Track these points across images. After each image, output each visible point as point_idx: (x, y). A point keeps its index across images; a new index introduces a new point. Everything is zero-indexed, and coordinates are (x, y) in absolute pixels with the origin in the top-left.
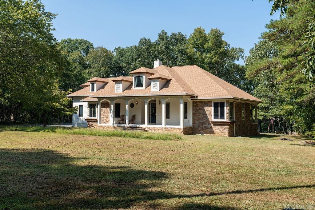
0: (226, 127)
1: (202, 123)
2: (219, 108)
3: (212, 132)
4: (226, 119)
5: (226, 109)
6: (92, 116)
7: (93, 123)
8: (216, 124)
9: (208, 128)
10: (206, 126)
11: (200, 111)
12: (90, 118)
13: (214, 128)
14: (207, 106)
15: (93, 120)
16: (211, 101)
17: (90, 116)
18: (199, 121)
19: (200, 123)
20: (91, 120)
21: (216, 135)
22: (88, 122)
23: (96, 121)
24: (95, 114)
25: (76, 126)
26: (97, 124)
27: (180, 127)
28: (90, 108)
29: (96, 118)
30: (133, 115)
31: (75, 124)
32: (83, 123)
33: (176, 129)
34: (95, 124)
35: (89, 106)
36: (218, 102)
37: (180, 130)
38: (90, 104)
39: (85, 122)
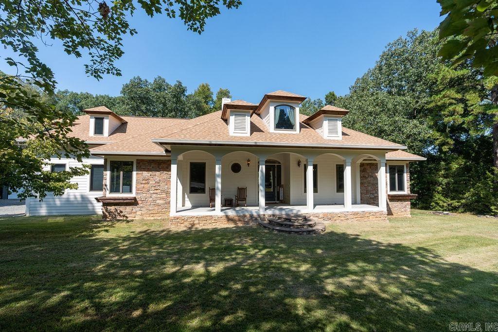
0: (407, 202)
1: (373, 198)
2: (397, 174)
3: (389, 212)
4: (406, 191)
5: (406, 176)
6: (117, 191)
7: (122, 208)
8: (392, 198)
11: (369, 179)
12: (109, 195)
13: (392, 205)
17: (112, 191)
18: (368, 196)
19: (371, 198)
21: (395, 216)
22: (105, 205)
23: (133, 202)
24: (130, 185)
25: (44, 214)
26: (134, 211)
27: (382, 210)
28: (112, 171)
29: (133, 195)
30: (238, 188)
31: (38, 209)
32: (67, 205)
33: (374, 214)
34: (129, 208)
35: (108, 167)
36: (395, 166)
37: (381, 214)
38: (111, 161)
39: (76, 202)
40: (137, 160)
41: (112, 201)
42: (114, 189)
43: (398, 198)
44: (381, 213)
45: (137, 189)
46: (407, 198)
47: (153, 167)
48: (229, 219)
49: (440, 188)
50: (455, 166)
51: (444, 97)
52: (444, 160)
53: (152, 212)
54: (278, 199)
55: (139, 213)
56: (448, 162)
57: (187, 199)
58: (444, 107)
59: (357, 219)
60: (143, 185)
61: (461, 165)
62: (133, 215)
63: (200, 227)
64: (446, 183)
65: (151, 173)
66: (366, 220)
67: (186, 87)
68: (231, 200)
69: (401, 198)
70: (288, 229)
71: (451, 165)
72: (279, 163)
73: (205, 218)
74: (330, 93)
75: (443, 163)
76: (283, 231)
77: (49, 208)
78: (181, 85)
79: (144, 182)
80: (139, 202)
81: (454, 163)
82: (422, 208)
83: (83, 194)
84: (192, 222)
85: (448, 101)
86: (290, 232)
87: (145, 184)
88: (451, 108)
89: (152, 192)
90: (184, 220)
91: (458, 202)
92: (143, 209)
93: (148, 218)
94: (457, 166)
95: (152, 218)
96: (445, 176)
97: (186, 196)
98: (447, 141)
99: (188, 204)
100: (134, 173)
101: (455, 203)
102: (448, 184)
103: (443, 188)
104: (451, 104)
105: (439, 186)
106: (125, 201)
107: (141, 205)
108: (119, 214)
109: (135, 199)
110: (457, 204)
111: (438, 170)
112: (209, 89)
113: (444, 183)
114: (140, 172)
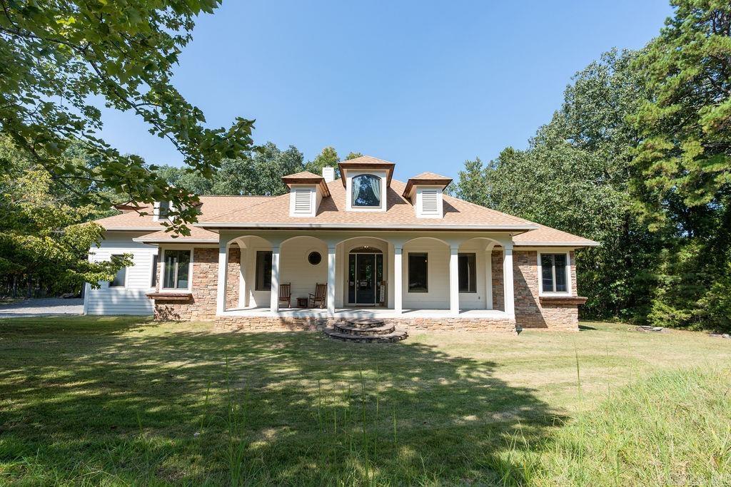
2: (554, 267)
3: (541, 324)
4: (571, 291)
5: (570, 271)
6: (172, 286)
7: (176, 307)
8: (547, 303)
9: (530, 315)
10: (524, 310)
12: (163, 291)
13: (546, 313)
14: (525, 263)
15: (176, 298)
16: (536, 252)
17: (165, 286)
20: (171, 298)
21: (550, 329)
22: (158, 302)
23: (189, 300)
24: (186, 278)
25: (101, 313)
26: (189, 310)
27: (507, 317)
28: (166, 261)
29: (188, 291)
30: (317, 285)
31: (95, 307)
32: (125, 304)
33: (495, 323)
34: (184, 307)
35: (163, 257)
36: (550, 255)
37: (506, 324)
38: (166, 251)
39: (133, 300)
40: (195, 249)
41: (166, 298)
42: (169, 283)
43: (555, 302)
44: (506, 322)
45: (194, 284)
46: (571, 302)
47: (212, 257)
48: (284, 322)
49: (663, 291)
50: (685, 255)
51: (645, 148)
52: (668, 246)
53: (210, 312)
54: (378, 301)
55: (195, 313)
56: (674, 248)
57: (251, 298)
58: (646, 164)
59: (467, 329)
60: (200, 279)
61: (694, 253)
62: (188, 316)
63: (247, 330)
64: (671, 283)
65: (210, 264)
66: (481, 331)
67: (302, 154)
68: (306, 300)
69: (559, 302)
70: (344, 336)
71: (679, 253)
72: (381, 252)
73: (257, 320)
74: (507, 149)
75: (665, 251)
76: (338, 338)
77: (106, 307)
78: (296, 151)
79: (202, 275)
80: (196, 300)
81: (686, 251)
82: (637, 323)
83: (141, 290)
84: (240, 325)
85: (649, 155)
86: (345, 339)
87: (203, 278)
88: (655, 166)
89: (210, 288)
90: (233, 321)
91: (686, 313)
92: (200, 309)
93: (205, 320)
94: (689, 255)
95: (210, 320)
96: (671, 272)
97: (251, 294)
98: (653, 216)
99: (253, 303)
100: (191, 265)
101: (682, 315)
102: (674, 284)
103: (667, 291)
104: (656, 159)
105: (662, 287)
106: (179, 298)
107: (198, 304)
108: (170, 312)
109: (190, 296)
110: (686, 316)
111: (660, 262)
112: (334, 155)
113: (667, 282)
114: (198, 264)
